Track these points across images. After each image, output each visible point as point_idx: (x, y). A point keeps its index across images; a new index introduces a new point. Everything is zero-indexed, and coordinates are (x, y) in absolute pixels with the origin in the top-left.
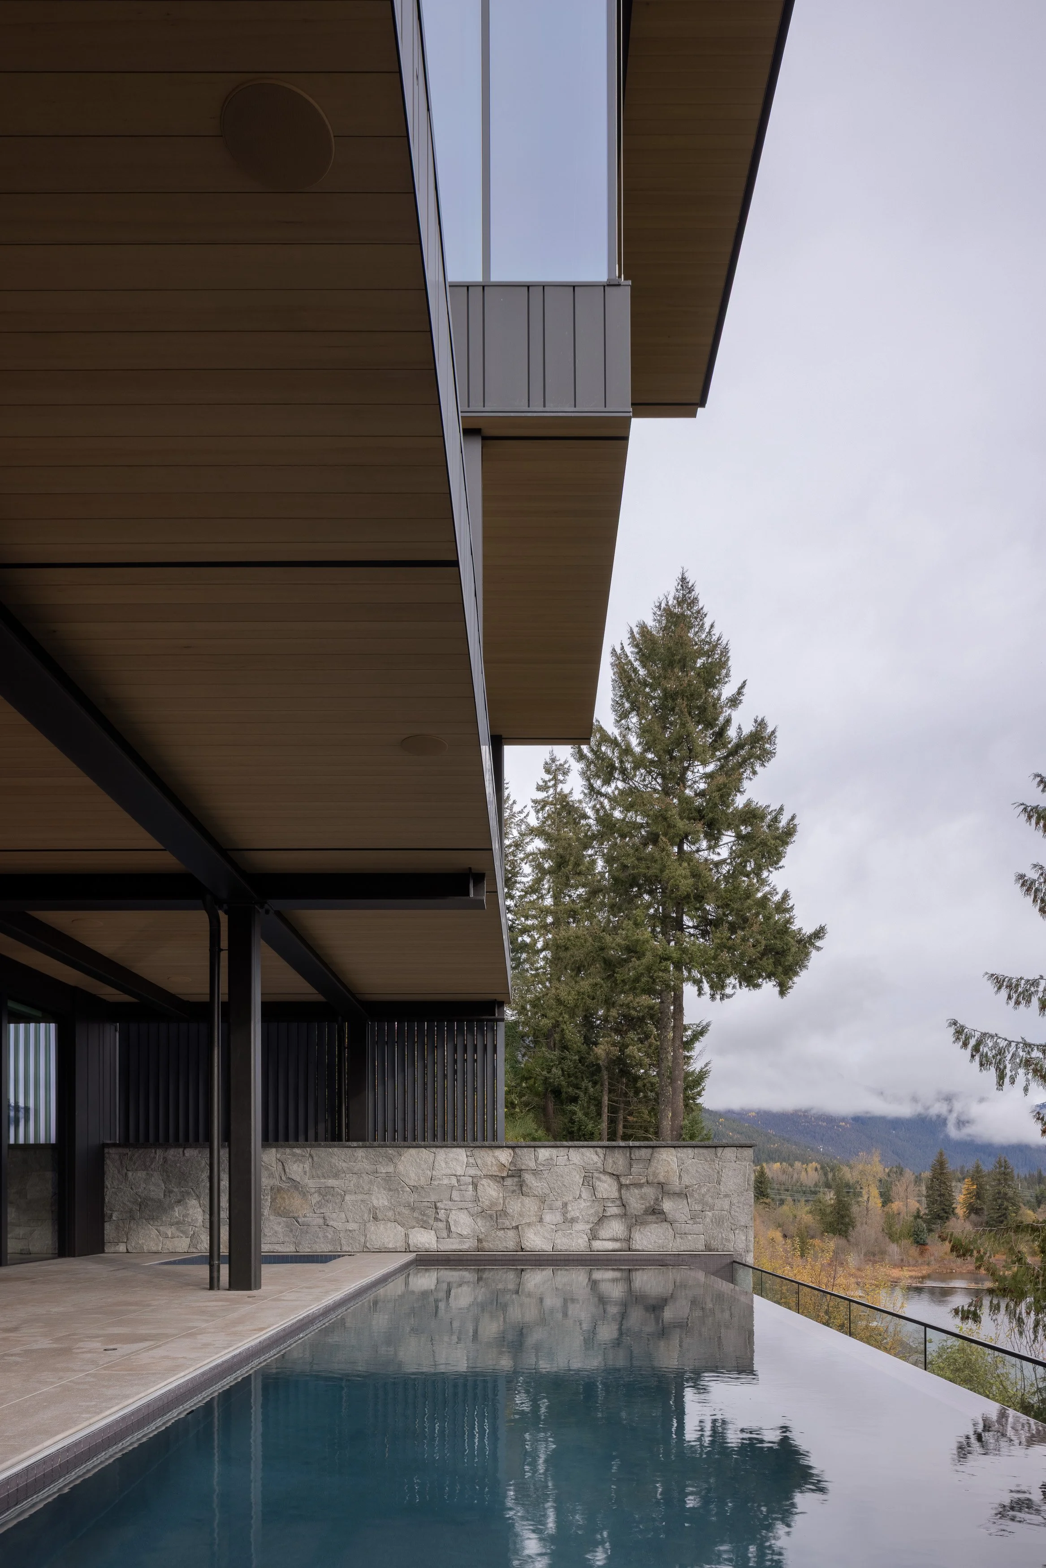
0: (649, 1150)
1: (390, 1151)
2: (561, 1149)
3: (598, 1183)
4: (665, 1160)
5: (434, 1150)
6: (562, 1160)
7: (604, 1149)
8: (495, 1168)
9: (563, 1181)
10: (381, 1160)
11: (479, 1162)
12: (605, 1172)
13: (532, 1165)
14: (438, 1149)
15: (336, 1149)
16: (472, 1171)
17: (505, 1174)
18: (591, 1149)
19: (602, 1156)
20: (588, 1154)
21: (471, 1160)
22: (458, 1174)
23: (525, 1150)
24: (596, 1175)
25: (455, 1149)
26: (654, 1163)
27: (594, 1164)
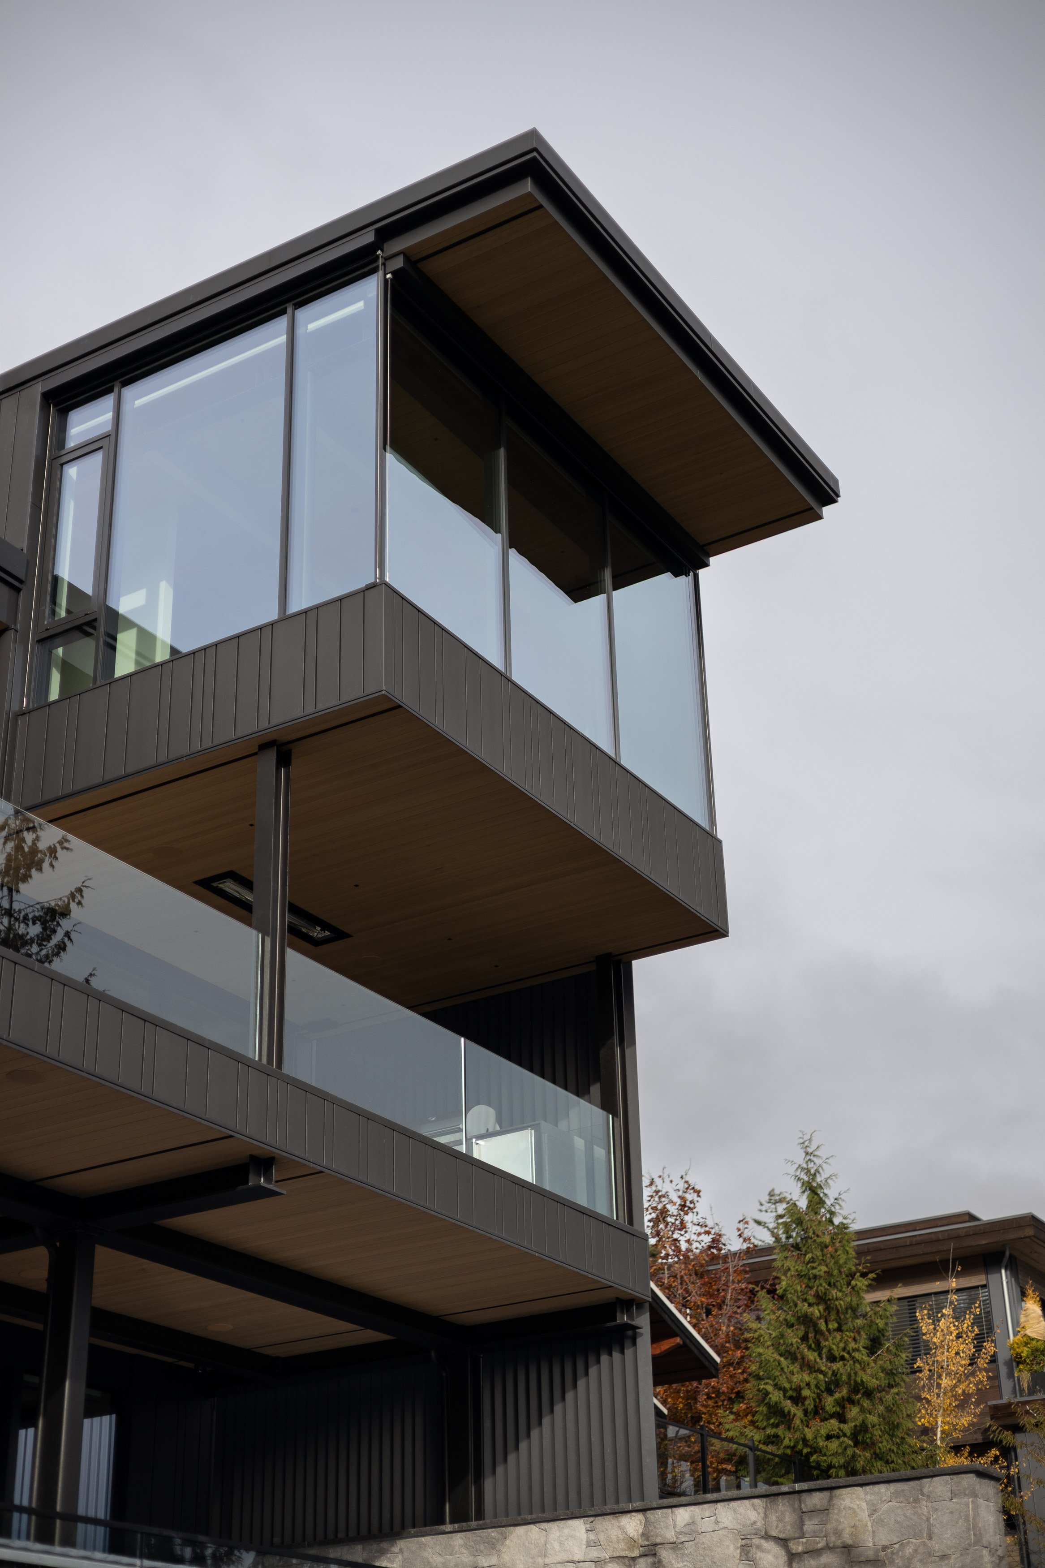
0: (826, 1494)
1: (493, 1533)
2: (706, 1506)
3: (759, 1555)
4: (850, 1508)
5: (545, 1525)
6: (707, 1525)
7: (764, 1500)
8: (622, 1545)
9: (713, 1557)
10: (482, 1547)
11: (602, 1537)
12: (767, 1537)
13: (670, 1535)
14: (551, 1524)
15: (429, 1538)
16: (594, 1554)
17: (636, 1553)
18: (746, 1502)
19: (761, 1510)
20: (741, 1510)
21: (592, 1536)
22: (576, 1559)
23: (659, 1512)
24: (756, 1541)
25: (570, 1522)
26: (834, 1516)
27: (752, 1524)
